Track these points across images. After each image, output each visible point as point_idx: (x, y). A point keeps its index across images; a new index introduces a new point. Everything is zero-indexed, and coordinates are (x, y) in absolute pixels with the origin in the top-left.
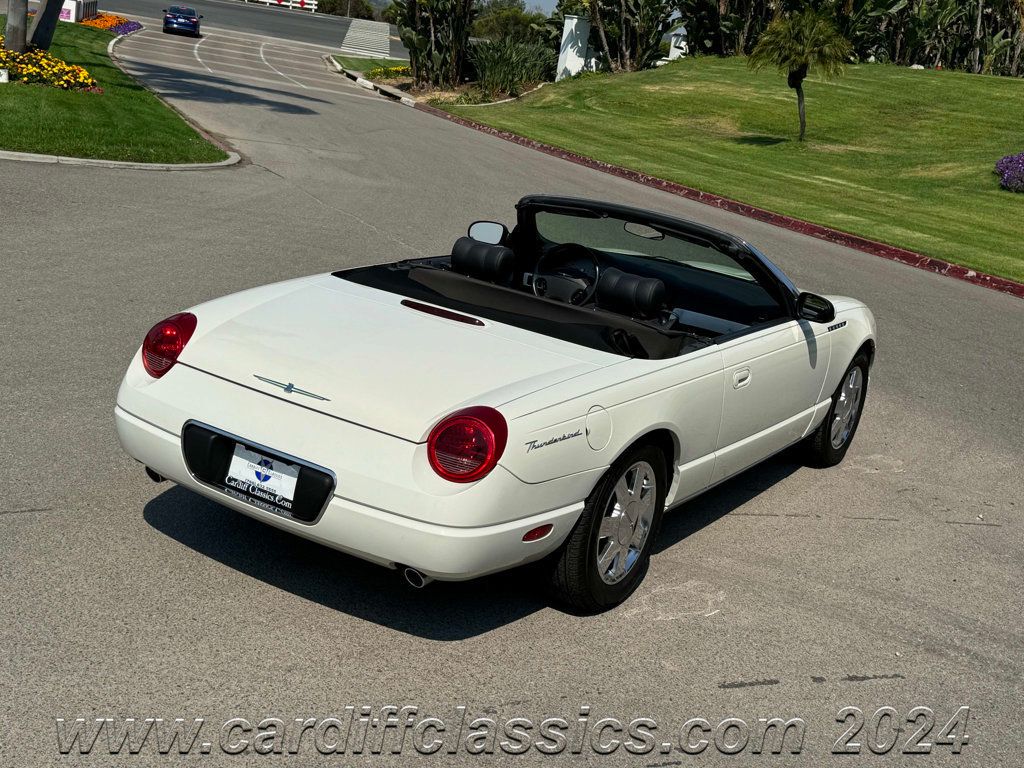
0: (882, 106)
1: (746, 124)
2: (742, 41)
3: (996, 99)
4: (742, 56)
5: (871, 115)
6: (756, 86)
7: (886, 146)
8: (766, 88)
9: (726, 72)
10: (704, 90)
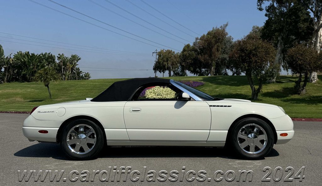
0: (58, 89)
1: (25, 98)
2: (6, 79)
3: (83, 84)
4: (6, 83)
5: (57, 92)
6: (20, 89)
7: (67, 97)
8: (23, 89)
9: (7, 87)
10: (5, 92)
